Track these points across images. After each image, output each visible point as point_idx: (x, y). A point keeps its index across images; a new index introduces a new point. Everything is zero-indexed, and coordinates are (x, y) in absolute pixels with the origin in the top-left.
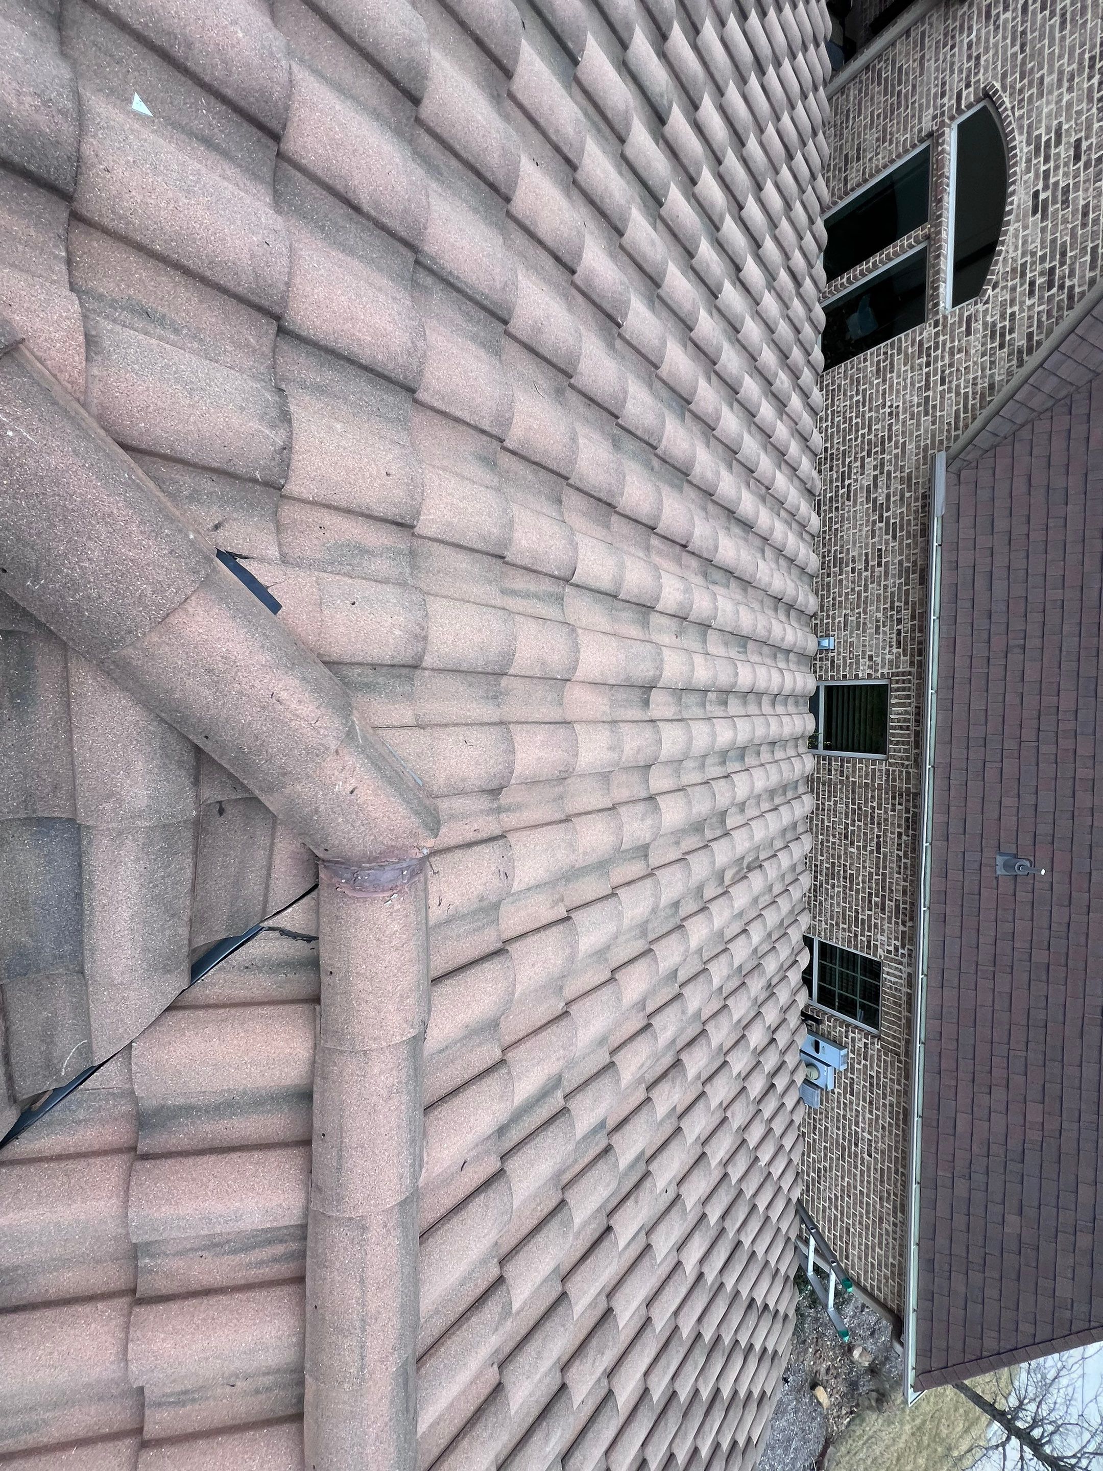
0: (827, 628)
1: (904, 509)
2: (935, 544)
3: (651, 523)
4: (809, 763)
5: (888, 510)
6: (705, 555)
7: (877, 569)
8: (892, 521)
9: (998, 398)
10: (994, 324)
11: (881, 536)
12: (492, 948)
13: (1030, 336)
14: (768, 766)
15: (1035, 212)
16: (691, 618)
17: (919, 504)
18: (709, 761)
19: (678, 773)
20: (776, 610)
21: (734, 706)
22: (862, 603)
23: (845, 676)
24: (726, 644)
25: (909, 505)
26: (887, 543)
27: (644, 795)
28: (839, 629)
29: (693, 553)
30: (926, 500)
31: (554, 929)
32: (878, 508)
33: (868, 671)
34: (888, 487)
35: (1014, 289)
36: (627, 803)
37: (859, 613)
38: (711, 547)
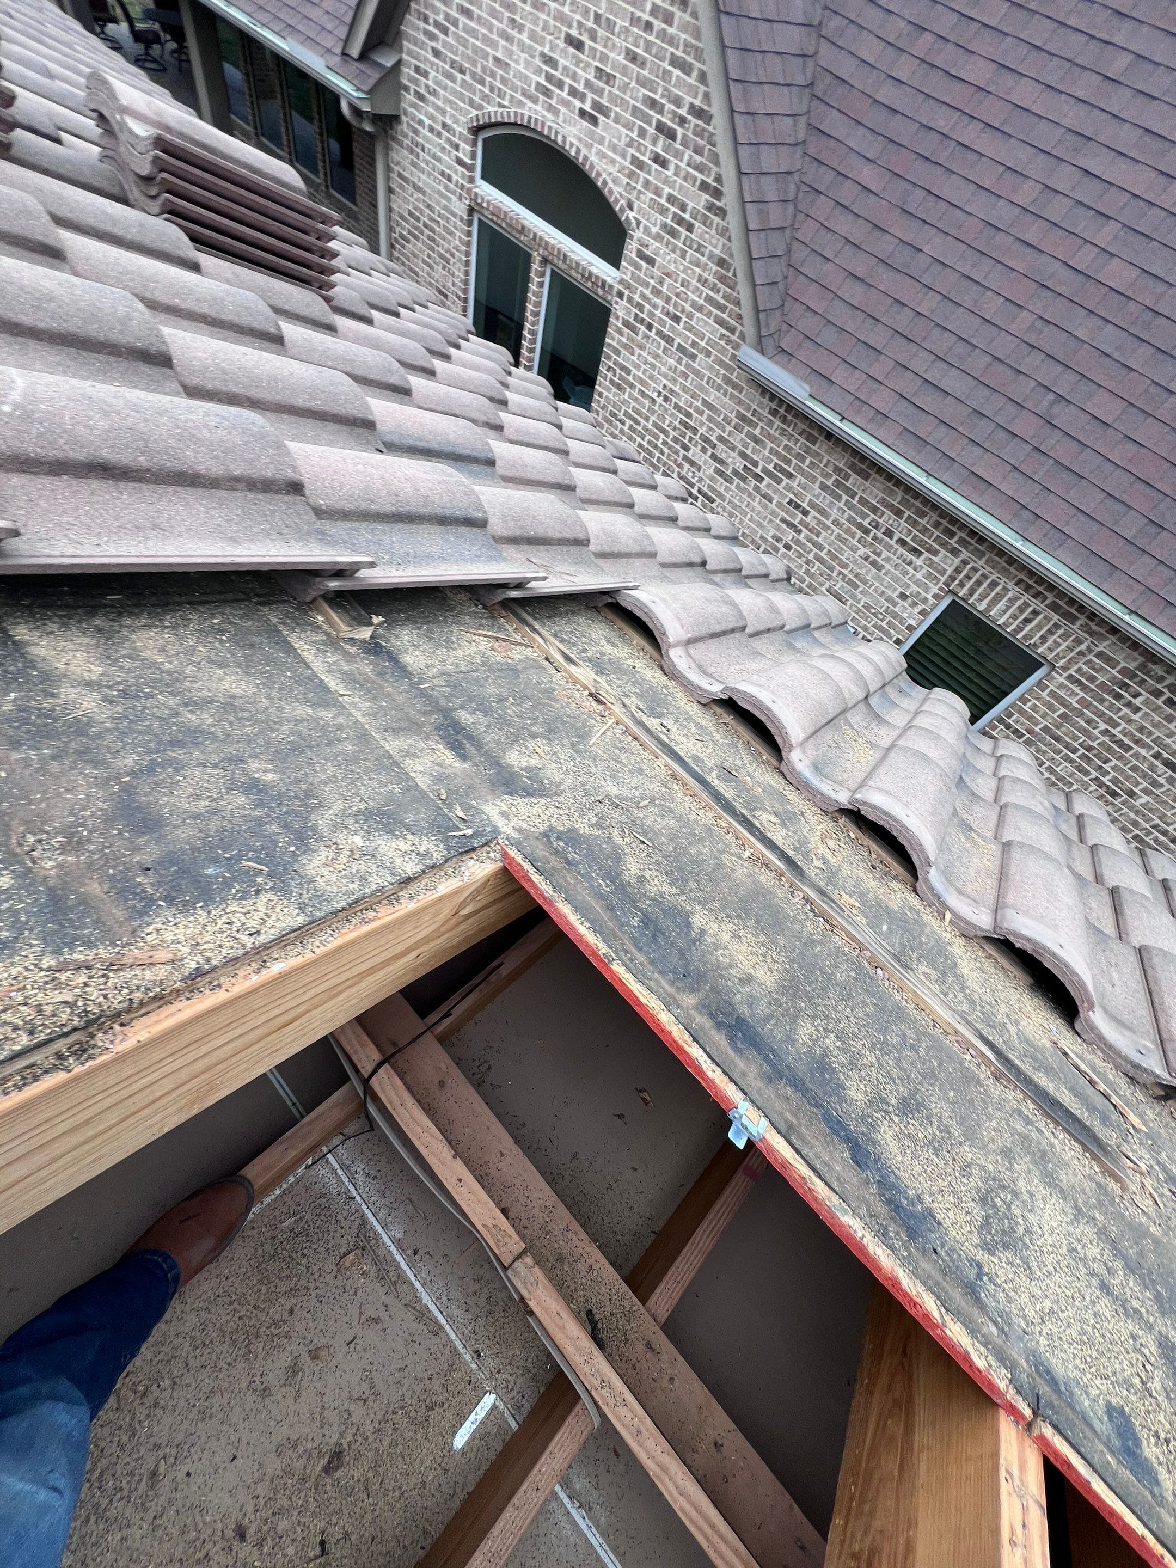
2: (837, 422)
5: (755, 464)
7: (808, 520)
8: (771, 467)
9: (739, 263)
10: (664, 226)
11: (777, 491)
13: (704, 186)
15: (594, 121)
17: (777, 423)
22: (831, 562)
25: (769, 436)
26: (789, 489)
32: (748, 473)
33: (917, 610)
34: (733, 448)
35: (647, 184)
37: (840, 573)
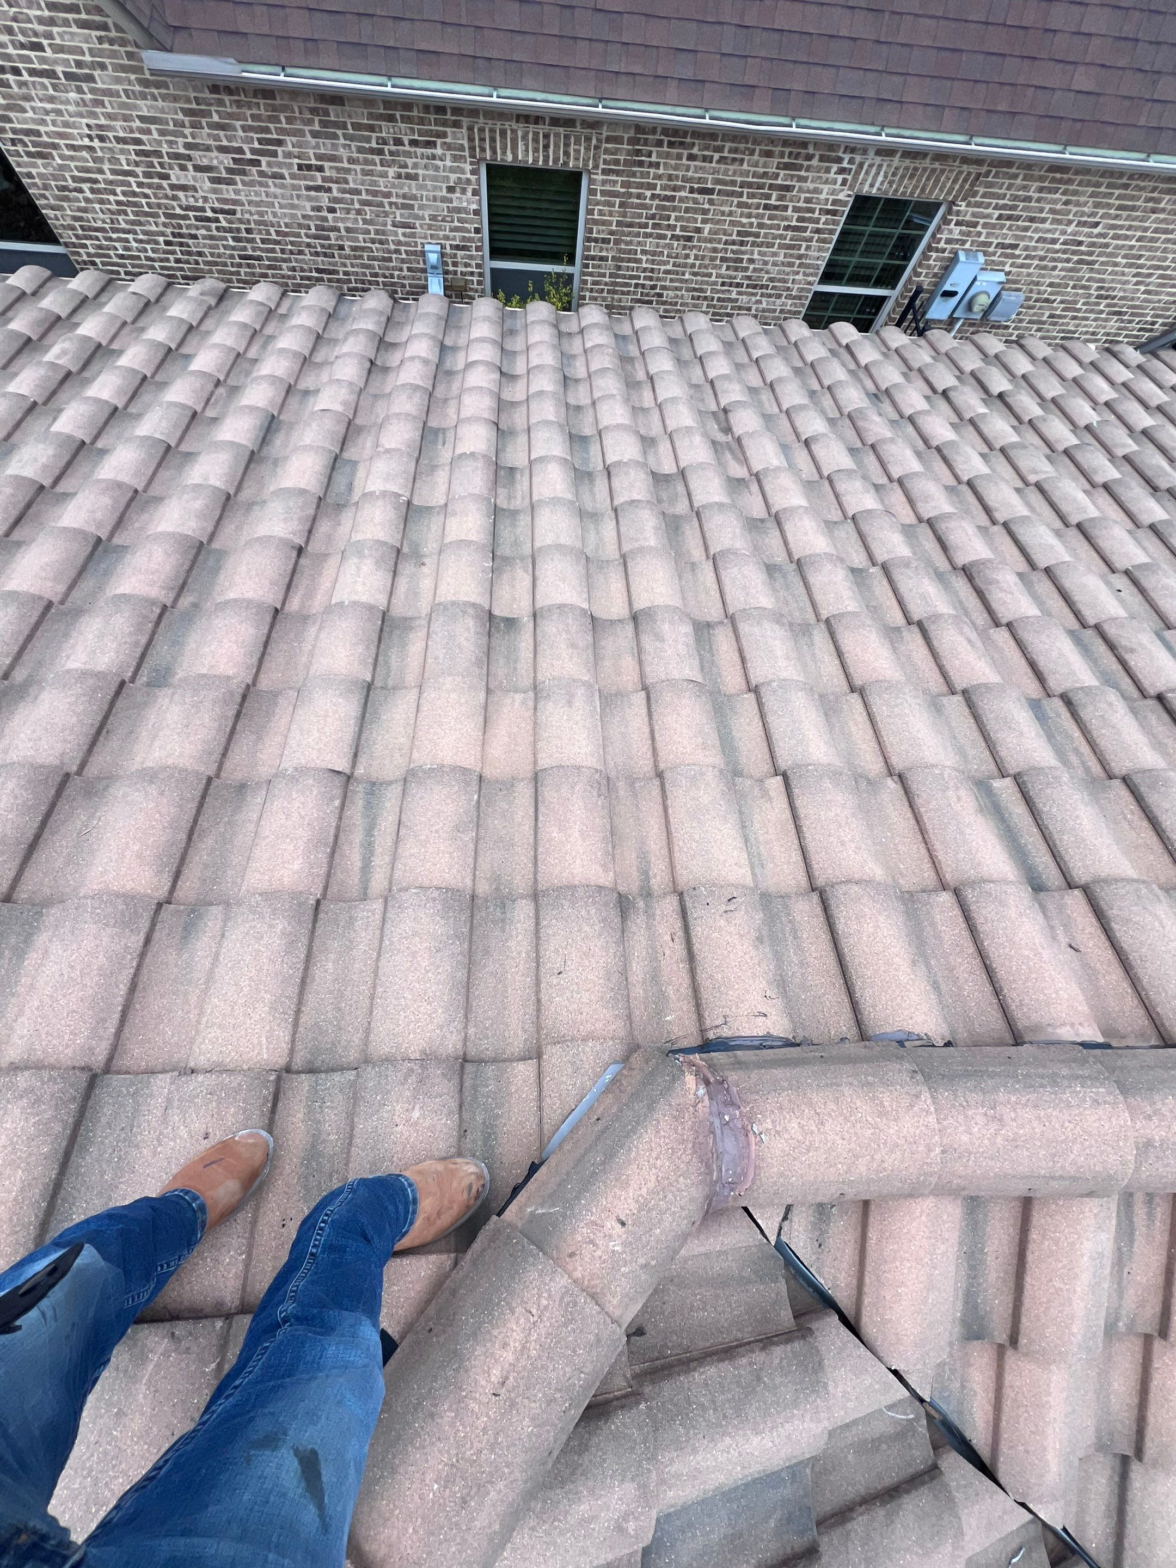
0: (415, 253)
1: (238, 124)
2: (282, 78)
3: (268, 619)
4: (592, 314)
5: (240, 151)
6: (311, 512)
7: (327, 173)
8: (256, 145)
11: (280, 165)
12: (819, 910)
14: (597, 394)
16: (395, 542)
17: (227, 99)
18: (589, 506)
19: (603, 564)
20: (386, 370)
21: (516, 456)
22: (376, 198)
23: (477, 231)
24: (433, 468)
25: (231, 116)
26: (288, 155)
27: (630, 628)
28: (413, 235)
29: (310, 532)
30: (219, 87)
31: (798, 803)
32: (241, 167)
33: (469, 193)
34: (208, 149)
36: (640, 662)
37: (391, 204)
38: (300, 501)
